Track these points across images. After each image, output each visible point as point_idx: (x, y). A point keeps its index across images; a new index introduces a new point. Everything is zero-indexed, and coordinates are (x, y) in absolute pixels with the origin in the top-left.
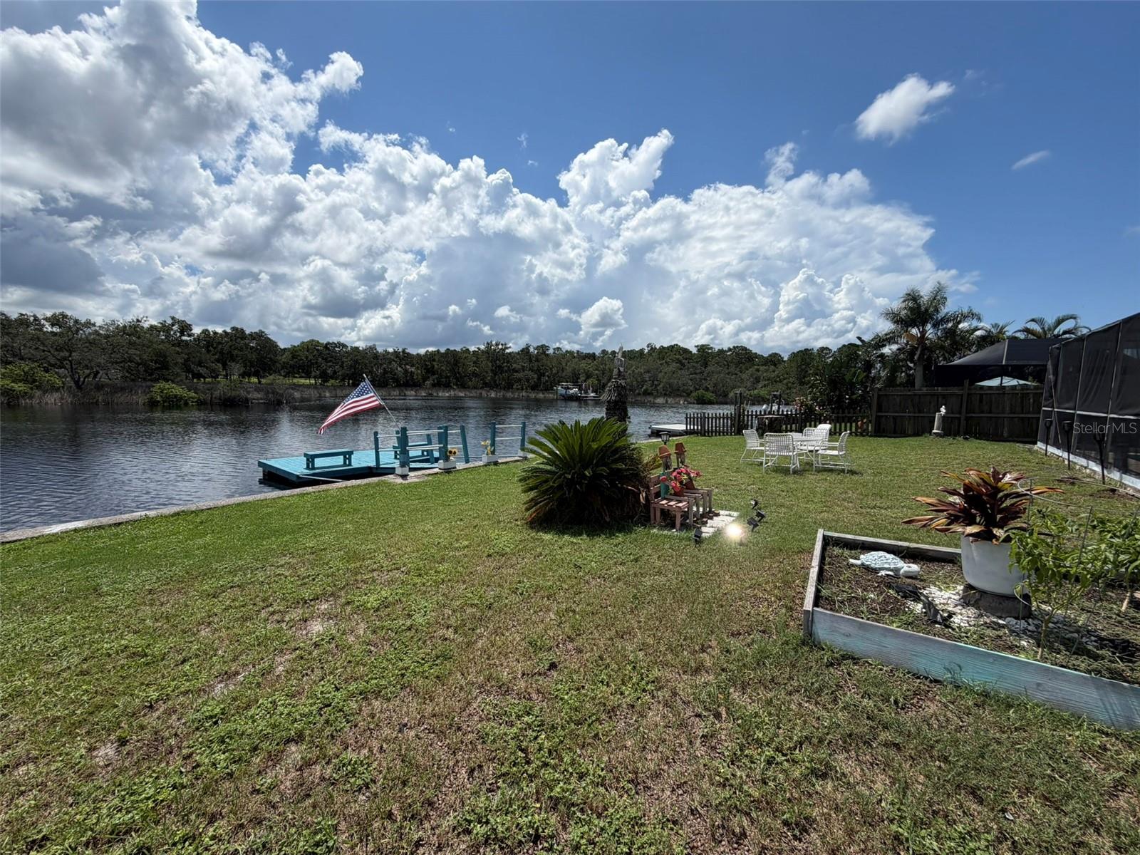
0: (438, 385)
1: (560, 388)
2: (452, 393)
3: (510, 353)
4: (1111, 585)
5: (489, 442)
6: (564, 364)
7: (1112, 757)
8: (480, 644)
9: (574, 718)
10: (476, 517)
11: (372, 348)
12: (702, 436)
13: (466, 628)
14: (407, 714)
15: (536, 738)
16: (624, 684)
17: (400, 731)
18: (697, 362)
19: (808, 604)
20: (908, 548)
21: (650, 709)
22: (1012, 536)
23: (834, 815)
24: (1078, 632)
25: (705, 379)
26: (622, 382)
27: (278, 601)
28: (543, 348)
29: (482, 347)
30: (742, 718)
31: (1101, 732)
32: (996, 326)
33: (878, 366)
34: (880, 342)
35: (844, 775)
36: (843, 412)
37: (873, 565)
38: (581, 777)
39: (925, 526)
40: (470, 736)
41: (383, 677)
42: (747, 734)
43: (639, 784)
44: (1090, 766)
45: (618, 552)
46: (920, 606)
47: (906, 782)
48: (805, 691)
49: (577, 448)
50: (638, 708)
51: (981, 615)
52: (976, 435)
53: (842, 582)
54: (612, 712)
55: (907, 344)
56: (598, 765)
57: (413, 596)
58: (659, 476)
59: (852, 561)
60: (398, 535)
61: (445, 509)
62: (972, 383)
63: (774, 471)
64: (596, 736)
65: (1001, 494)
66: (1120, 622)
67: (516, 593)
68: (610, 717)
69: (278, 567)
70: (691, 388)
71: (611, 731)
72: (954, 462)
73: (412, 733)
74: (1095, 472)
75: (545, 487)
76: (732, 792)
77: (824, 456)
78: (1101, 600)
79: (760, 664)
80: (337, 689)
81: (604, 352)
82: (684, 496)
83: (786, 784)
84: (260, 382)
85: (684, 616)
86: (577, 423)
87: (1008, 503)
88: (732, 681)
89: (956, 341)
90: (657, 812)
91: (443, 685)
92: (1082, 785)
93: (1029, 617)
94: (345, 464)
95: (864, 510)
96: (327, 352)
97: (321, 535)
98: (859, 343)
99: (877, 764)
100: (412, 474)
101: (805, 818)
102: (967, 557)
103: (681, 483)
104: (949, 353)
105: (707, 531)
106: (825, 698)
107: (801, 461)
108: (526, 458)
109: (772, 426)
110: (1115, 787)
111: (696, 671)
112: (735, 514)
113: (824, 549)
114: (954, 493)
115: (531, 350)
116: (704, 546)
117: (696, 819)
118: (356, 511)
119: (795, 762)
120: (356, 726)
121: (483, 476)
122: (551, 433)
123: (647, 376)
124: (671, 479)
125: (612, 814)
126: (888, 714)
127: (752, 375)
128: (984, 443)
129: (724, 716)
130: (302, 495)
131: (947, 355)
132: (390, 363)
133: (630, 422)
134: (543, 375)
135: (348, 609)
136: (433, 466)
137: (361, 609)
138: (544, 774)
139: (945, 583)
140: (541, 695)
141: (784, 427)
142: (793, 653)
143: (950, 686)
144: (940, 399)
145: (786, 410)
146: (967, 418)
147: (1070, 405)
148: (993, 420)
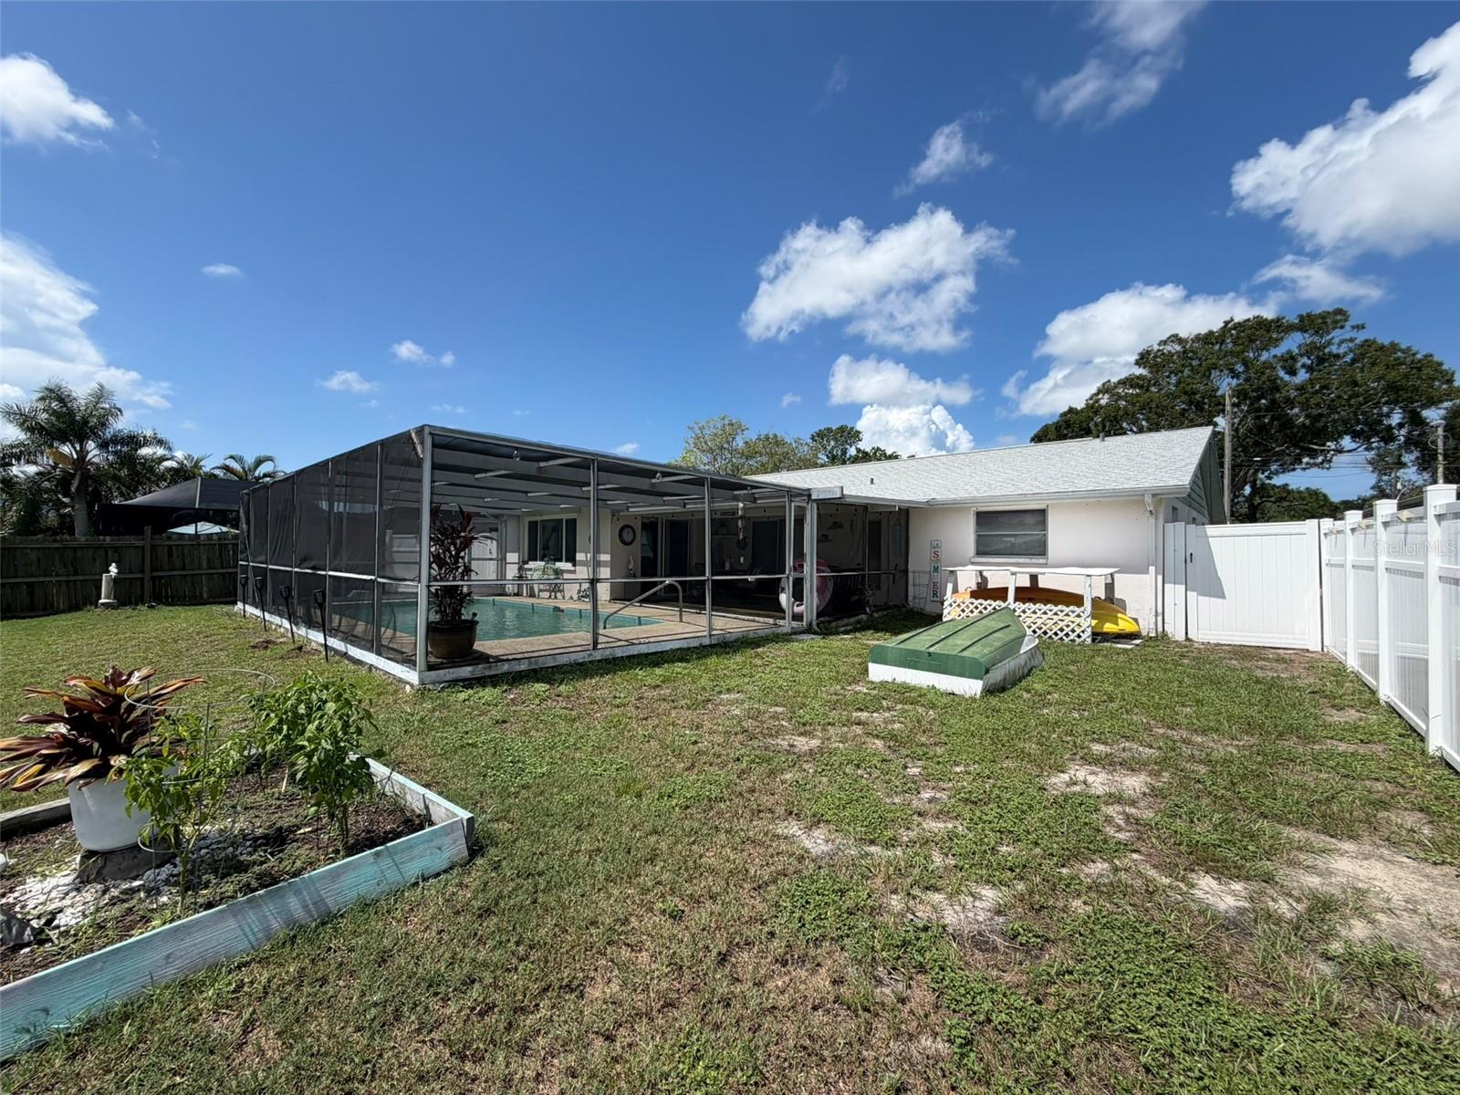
7: (246, 993)
24: (233, 844)
31: (240, 966)
44: (221, 1026)
51: (106, 891)
52: (167, 600)
55: (54, 468)
65: (124, 704)
66: (279, 807)
72: (129, 644)
74: (286, 629)
87: (138, 711)
92: (205, 1067)
102: (79, 808)
104: (128, 488)
110: (244, 1033)
128: (166, 611)
131: (124, 489)
139: (55, 863)
143: (25, 1058)
144: (110, 554)
146: (153, 579)
147: (263, 558)
148: (188, 579)
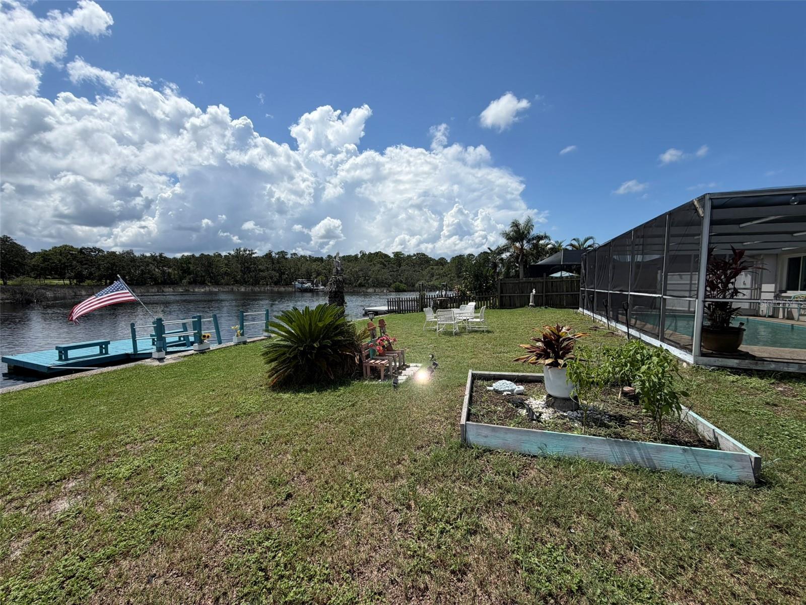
0: (194, 282)
1: (297, 283)
2: (207, 289)
3: (256, 257)
4: (613, 386)
5: (238, 327)
6: (299, 266)
7: (617, 483)
8: (227, 491)
9: (305, 534)
10: (226, 387)
11: (129, 253)
12: (398, 313)
13: (215, 480)
14: (156, 565)
15: (274, 557)
16: (343, 498)
17: (149, 582)
18: (394, 264)
19: (463, 421)
20: (518, 376)
21: (362, 513)
22: (567, 363)
23: (481, 558)
24: (600, 414)
25: (400, 275)
26: (340, 278)
27: (18, 488)
28: (283, 254)
29: (232, 253)
30: (424, 506)
31: (612, 469)
32: (557, 242)
33: (500, 265)
34: (501, 251)
35: (486, 529)
36: (482, 295)
37: (499, 389)
38: (311, 578)
39: (525, 362)
40: (216, 570)
41: (133, 537)
42: (428, 516)
43: (354, 572)
44: (608, 490)
45: (340, 401)
46: (525, 411)
47: (520, 524)
48: (463, 478)
49: (307, 328)
50: (354, 515)
51: (555, 412)
52: (551, 305)
53: (483, 402)
54: (334, 522)
55: (514, 252)
56: (324, 566)
57: (166, 460)
58: (368, 344)
59: (488, 388)
60: (153, 411)
61: (199, 383)
62: (547, 275)
63: (443, 334)
64: (323, 544)
65: (561, 339)
66: (618, 405)
67: (259, 443)
68: (333, 527)
69: (20, 455)
70: (391, 281)
71: (334, 537)
73: (161, 581)
74: (604, 323)
75: (283, 358)
76: (418, 560)
77: (472, 323)
78: (609, 394)
79: (435, 465)
80: (82, 559)
81: (329, 256)
82: (386, 356)
83: (452, 545)
84: (5, 284)
85: (386, 441)
86: (307, 308)
87: (565, 343)
88: (418, 481)
89: (539, 251)
90: (368, 590)
91: (192, 532)
92: (605, 502)
93: (578, 409)
94: (101, 353)
95: (495, 355)
96: (82, 256)
97: (72, 419)
98: (489, 251)
99: (505, 517)
100: (168, 357)
101: (464, 565)
102: (547, 378)
103: (383, 347)
104: (536, 258)
105: (402, 379)
106: (475, 480)
107: (459, 327)
108: (270, 337)
109: (442, 305)
110: (619, 499)
111: (395, 478)
112: (420, 365)
113: (472, 383)
114: (538, 340)
115: (273, 255)
116: (400, 389)
117: (395, 587)
118: (111, 393)
119: (457, 528)
120: (101, 589)
121: (234, 353)
122: (287, 317)
123: (360, 274)
124: (377, 345)
125: (334, 601)
126: (510, 483)
127: (429, 272)
128: (551, 310)
129: (413, 507)
130: (52, 385)
131: (534, 259)
132: (148, 265)
133: (346, 306)
134: (284, 273)
135: (99, 482)
136: (189, 348)
137: (112, 481)
138: (280, 586)
139: (537, 395)
140: (279, 521)
141: (449, 305)
142: (455, 454)
143: (541, 458)
145: (451, 294)
146: (546, 296)
147: (592, 286)
148: (559, 296)
